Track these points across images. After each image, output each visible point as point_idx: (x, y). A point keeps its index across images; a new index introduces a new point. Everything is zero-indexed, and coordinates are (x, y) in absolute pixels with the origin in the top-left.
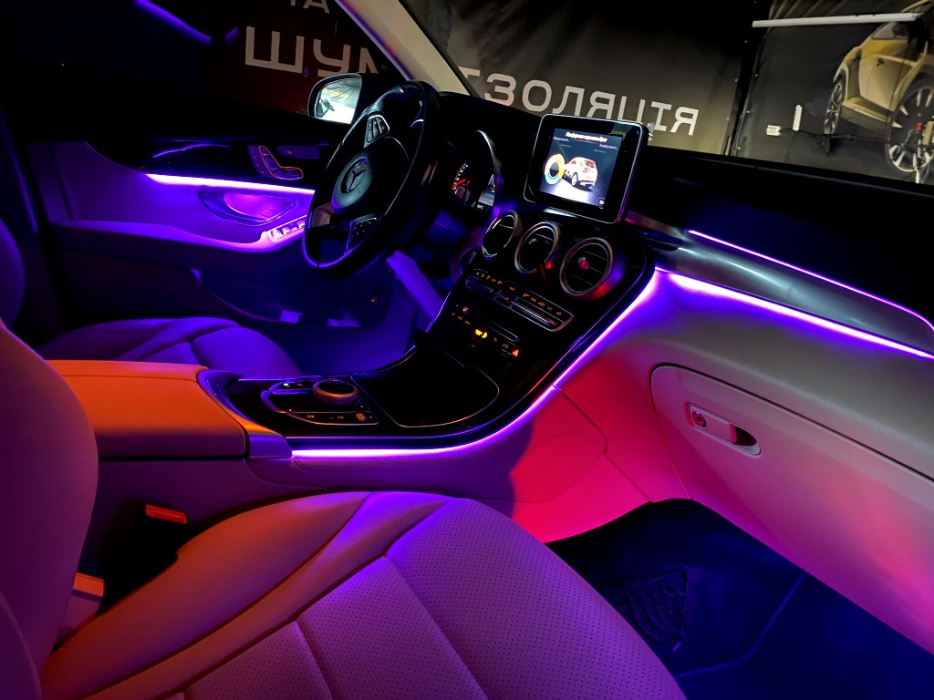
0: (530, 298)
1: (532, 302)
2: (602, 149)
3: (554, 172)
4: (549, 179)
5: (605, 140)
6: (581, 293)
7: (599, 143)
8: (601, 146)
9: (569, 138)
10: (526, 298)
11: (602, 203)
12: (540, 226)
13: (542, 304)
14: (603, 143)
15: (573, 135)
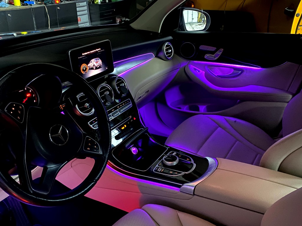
0: (120, 106)
2: (99, 52)
13: (123, 104)
15: (85, 54)
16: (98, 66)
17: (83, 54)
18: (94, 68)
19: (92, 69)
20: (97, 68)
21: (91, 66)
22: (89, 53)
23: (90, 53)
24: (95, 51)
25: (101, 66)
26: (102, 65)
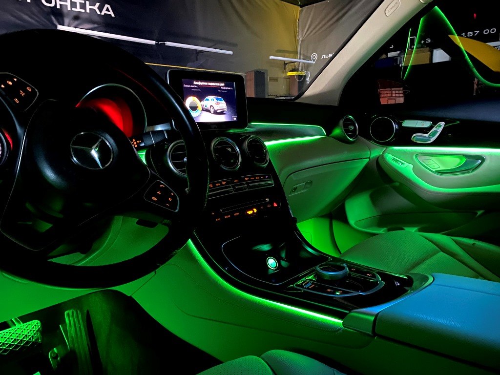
1: (252, 180)
2: (223, 90)
3: (194, 108)
5: (223, 85)
9: (197, 85)
10: (248, 180)
11: (235, 119)
13: (258, 178)
15: (199, 83)
16: (218, 110)
17: (195, 83)
18: (212, 110)
19: (209, 111)
20: (216, 113)
21: (206, 106)
22: (206, 84)
23: (208, 85)
24: (217, 84)
25: (224, 111)
26: (226, 110)
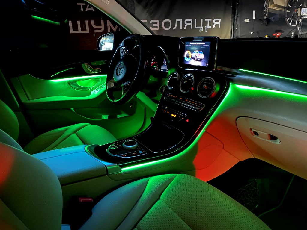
0: (188, 101)
1: (189, 102)
2: (204, 47)
3: (188, 57)
4: (186, 59)
5: (204, 43)
6: (206, 97)
7: (202, 45)
8: (203, 45)
9: (191, 44)
10: (187, 101)
11: (207, 65)
12: (187, 76)
13: (193, 103)
14: (204, 45)
16: (199, 58)
18: (196, 59)
21: (193, 56)
25: (202, 59)
